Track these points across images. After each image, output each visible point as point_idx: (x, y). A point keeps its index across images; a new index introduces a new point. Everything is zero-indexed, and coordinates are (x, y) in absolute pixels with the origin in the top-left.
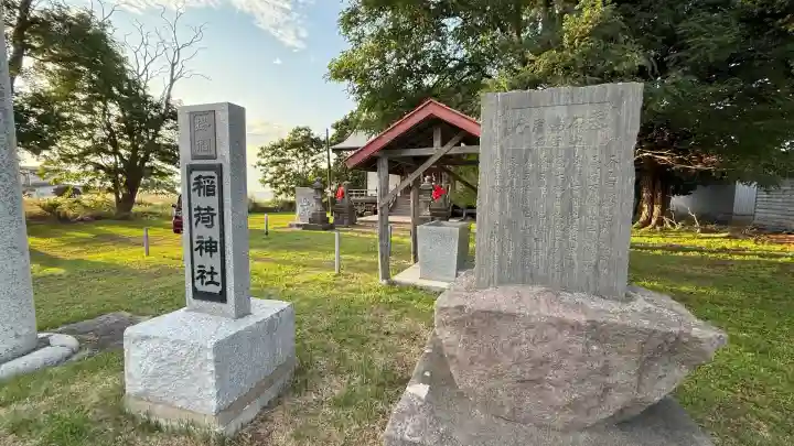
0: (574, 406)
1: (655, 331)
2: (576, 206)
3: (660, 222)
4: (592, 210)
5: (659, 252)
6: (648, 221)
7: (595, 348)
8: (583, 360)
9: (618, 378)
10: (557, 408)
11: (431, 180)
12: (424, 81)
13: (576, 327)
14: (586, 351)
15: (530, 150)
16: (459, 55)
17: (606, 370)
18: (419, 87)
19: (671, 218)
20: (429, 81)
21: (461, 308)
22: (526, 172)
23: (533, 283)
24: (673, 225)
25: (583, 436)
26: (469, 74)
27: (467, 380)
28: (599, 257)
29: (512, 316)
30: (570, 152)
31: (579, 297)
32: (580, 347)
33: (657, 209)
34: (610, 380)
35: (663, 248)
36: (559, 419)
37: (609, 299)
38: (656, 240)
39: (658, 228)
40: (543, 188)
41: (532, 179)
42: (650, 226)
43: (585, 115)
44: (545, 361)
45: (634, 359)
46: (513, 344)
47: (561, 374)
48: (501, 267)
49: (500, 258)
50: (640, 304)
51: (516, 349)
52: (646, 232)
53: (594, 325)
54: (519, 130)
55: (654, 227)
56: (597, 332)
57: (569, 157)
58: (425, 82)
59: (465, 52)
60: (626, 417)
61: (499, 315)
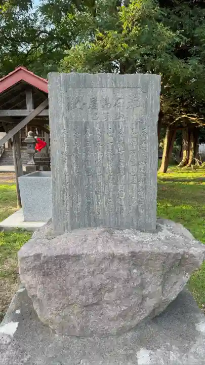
0: (123, 316)
1: (169, 254)
2: (122, 165)
3: (193, 162)
4: (133, 169)
5: (191, 183)
6: (187, 162)
7: (135, 271)
8: (127, 281)
9: (149, 289)
10: (112, 320)
11: (33, 135)
12: (19, 47)
13: (122, 259)
14: (130, 274)
15: (87, 123)
16: (48, 29)
17: (142, 286)
18: (14, 53)
19: (199, 159)
20: (23, 48)
21: (38, 256)
22: (86, 141)
23: (96, 226)
24: (200, 164)
25: (129, 335)
26: (57, 46)
27: (47, 313)
28: (139, 202)
29: (77, 257)
30: (116, 125)
31: (126, 233)
32: (125, 273)
33: (191, 153)
34: (145, 292)
35: (194, 180)
36: (114, 327)
37: (146, 232)
38: (191, 175)
39: (192, 166)
40: (99, 153)
41: (90, 146)
42: (188, 165)
43: (125, 96)
44: (102, 287)
45: (159, 274)
46: (79, 279)
47: (113, 295)
48: (72, 216)
49: (71, 209)
50: (164, 233)
51: (81, 283)
52: (185, 169)
53: (133, 255)
54: (78, 106)
55: (190, 166)
56: (136, 259)
57: (116, 129)
58: (20, 49)
59: (53, 26)
60: (157, 313)
61: (67, 257)
